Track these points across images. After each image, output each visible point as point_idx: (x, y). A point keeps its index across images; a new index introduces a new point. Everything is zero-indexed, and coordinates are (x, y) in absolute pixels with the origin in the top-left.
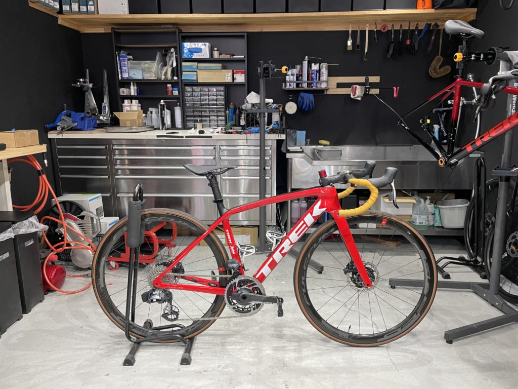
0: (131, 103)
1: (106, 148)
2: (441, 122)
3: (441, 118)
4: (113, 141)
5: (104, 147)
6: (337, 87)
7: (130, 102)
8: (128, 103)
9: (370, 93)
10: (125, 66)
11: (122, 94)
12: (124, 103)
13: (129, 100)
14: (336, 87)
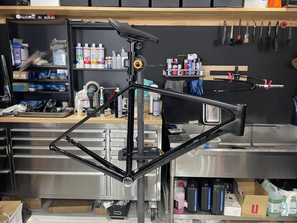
9: (240, 80)
10: (18, 54)
14: (209, 74)
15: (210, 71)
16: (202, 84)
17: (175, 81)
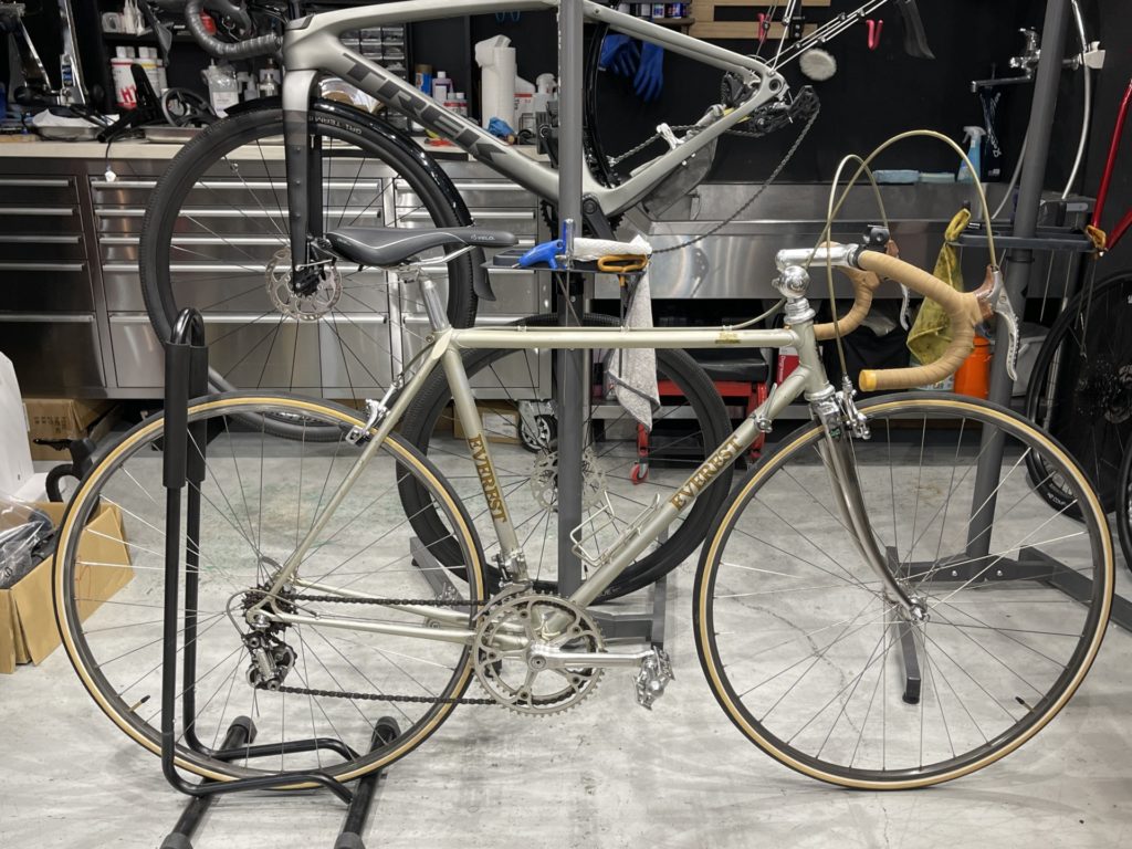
0: (137, 56)
1: (71, 184)
2: (988, 121)
3: (988, 107)
4: (89, 164)
5: (65, 182)
6: (715, 19)
7: (133, 55)
8: (128, 57)
9: (805, 35)
11: (108, 29)
12: (115, 56)
13: (131, 49)
15: (717, 8)
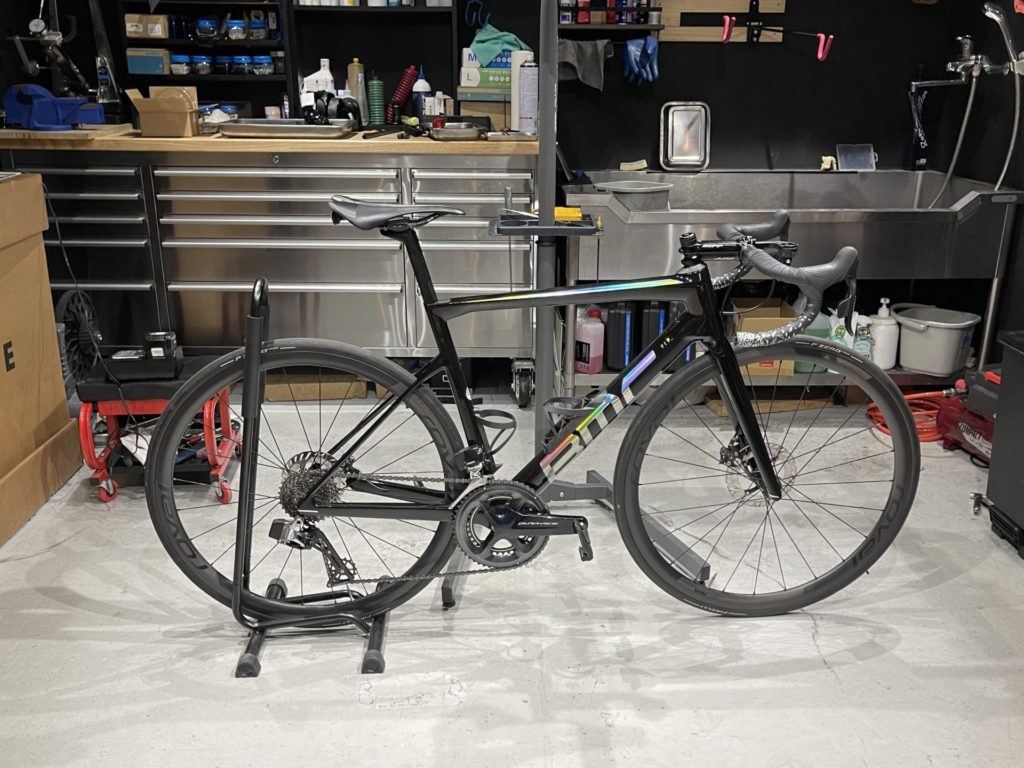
6: (682, 24)
9: (761, 40)
14: (679, 23)
15: (682, 13)
16: (654, 49)
17: (580, 42)
